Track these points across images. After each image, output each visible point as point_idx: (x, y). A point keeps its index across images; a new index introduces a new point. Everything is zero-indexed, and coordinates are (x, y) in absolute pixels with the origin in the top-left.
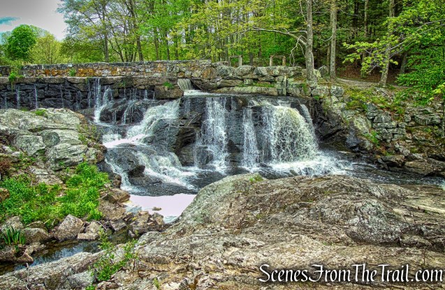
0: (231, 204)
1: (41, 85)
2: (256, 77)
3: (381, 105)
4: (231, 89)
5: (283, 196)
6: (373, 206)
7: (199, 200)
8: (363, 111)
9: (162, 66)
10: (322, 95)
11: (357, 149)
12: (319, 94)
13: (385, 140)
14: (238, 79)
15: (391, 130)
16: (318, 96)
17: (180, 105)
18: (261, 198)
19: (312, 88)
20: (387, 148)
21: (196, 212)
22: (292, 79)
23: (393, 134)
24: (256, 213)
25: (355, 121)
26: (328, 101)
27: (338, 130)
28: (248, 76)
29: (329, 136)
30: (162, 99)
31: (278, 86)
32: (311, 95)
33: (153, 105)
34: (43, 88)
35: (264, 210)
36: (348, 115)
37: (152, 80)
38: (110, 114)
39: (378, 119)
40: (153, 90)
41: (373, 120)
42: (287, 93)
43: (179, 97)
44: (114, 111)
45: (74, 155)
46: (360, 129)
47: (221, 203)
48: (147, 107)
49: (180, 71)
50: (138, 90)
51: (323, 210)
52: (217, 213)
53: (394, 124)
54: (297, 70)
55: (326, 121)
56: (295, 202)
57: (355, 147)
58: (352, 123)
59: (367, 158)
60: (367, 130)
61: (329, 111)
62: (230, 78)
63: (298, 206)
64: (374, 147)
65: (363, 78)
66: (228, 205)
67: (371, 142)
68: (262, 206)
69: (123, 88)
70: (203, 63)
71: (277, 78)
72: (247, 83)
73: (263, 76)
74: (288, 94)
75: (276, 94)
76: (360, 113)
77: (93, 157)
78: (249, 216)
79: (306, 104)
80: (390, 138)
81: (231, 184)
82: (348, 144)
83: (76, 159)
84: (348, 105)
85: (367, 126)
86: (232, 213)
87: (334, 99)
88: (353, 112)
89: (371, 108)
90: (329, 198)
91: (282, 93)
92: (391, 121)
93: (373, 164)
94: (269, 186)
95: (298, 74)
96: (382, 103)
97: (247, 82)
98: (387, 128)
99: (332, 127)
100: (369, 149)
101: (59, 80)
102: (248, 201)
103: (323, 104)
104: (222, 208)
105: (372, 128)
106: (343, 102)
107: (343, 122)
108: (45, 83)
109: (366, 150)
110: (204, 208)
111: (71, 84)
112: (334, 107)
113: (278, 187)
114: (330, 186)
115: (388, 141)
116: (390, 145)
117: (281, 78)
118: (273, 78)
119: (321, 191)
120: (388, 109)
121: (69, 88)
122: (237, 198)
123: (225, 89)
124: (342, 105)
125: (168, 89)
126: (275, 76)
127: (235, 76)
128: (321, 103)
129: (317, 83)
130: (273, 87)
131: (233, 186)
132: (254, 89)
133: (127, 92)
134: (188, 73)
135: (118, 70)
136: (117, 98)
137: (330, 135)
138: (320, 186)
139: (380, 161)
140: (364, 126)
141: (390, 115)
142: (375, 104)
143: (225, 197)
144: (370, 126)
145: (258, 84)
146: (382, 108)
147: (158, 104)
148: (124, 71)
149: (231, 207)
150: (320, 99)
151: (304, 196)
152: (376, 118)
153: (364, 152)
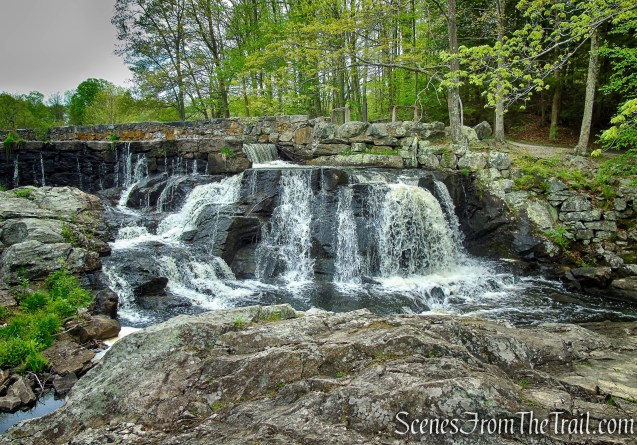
0: (168, 375)
1: (49, 154)
2: (369, 139)
3: (574, 183)
4: (332, 158)
5: (277, 364)
6: (469, 396)
7: (108, 364)
8: (542, 193)
9: (236, 125)
10: (475, 167)
11: (532, 255)
12: (469, 165)
13: (580, 241)
14: (343, 143)
15: (590, 225)
16: (469, 168)
17: (243, 182)
18: (232, 364)
19: (459, 157)
20: (583, 254)
21: (95, 390)
22: (426, 142)
23: (595, 231)
24: (214, 398)
25: (529, 210)
26: (483, 175)
27: (501, 224)
28: (358, 138)
29: (485, 234)
30: (218, 172)
31: (404, 153)
32: (458, 168)
33: (203, 182)
34: (52, 158)
35: (231, 393)
36: (517, 200)
37: (204, 145)
38: (142, 196)
39: (568, 205)
40: (206, 159)
41: (559, 206)
42: (419, 164)
43: (242, 170)
44: (146, 192)
45: (46, 259)
46: (537, 222)
47: (149, 373)
48: (192, 185)
49: (262, 133)
50: (184, 159)
51: (352, 400)
52: (135, 394)
53: (596, 213)
54: (436, 128)
55: (480, 209)
56: (304, 375)
57: (528, 252)
58: (523, 212)
59: (548, 271)
60: (548, 223)
61: (486, 193)
62: (331, 142)
63: (308, 386)
64: (561, 251)
65: (554, 142)
66: (162, 376)
67: (556, 244)
68: (230, 383)
69: (163, 157)
70: (296, 120)
71: (403, 141)
72: (356, 149)
73: (381, 138)
74: (420, 166)
75: (401, 165)
76: (538, 195)
77: (80, 263)
78: (198, 404)
79: (444, 182)
80: (589, 237)
81: (177, 332)
82: (515, 247)
83: (49, 266)
84: (517, 183)
85: (550, 217)
86: (165, 396)
87: (494, 173)
88: (525, 194)
89: (557, 188)
90: (380, 369)
91: (410, 164)
92: (592, 209)
93: (558, 280)
94: (258, 338)
95: (438, 134)
96: (577, 179)
97: (357, 147)
98: (583, 221)
99: (489, 219)
100: (552, 255)
101: (76, 146)
102: (202, 371)
103: (476, 181)
104: (147, 383)
105: (559, 221)
106: (509, 177)
107: (508, 211)
108: (56, 150)
109: (547, 256)
110: (114, 382)
111: (92, 151)
112: (494, 186)
113: (276, 342)
114: (390, 343)
115: (586, 242)
116: (589, 250)
117: (409, 140)
118: (396, 140)
119: (370, 354)
120: (587, 189)
121: (89, 158)
122: (182, 364)
123: (323, 159)
124: (507, 183)
125: (228, 158)
126: (399, 138)
127: (338, 137)
128: (473, 179)
129: (467, 149)
130: (397, 154)
131: (181, 336)
132: (366, 158)
133: (169, 163)
134: (273, 136)
135: (175, 132)
136: (154, 172)
137: (488, 232)
138: (367, 343)
139: (569, 276)
140: (544, 218)
141: (590, 199)
142: (564, 181)
143: (158, 359)
144: (555, 216)
145: (373, 150)
146: (575, 188)
147: (211, 181)
148: (184, 133)
149: (165, 381)
150: (471, 173)
151: (327, 362)
152: (565, 203)
153: (542, 260)
